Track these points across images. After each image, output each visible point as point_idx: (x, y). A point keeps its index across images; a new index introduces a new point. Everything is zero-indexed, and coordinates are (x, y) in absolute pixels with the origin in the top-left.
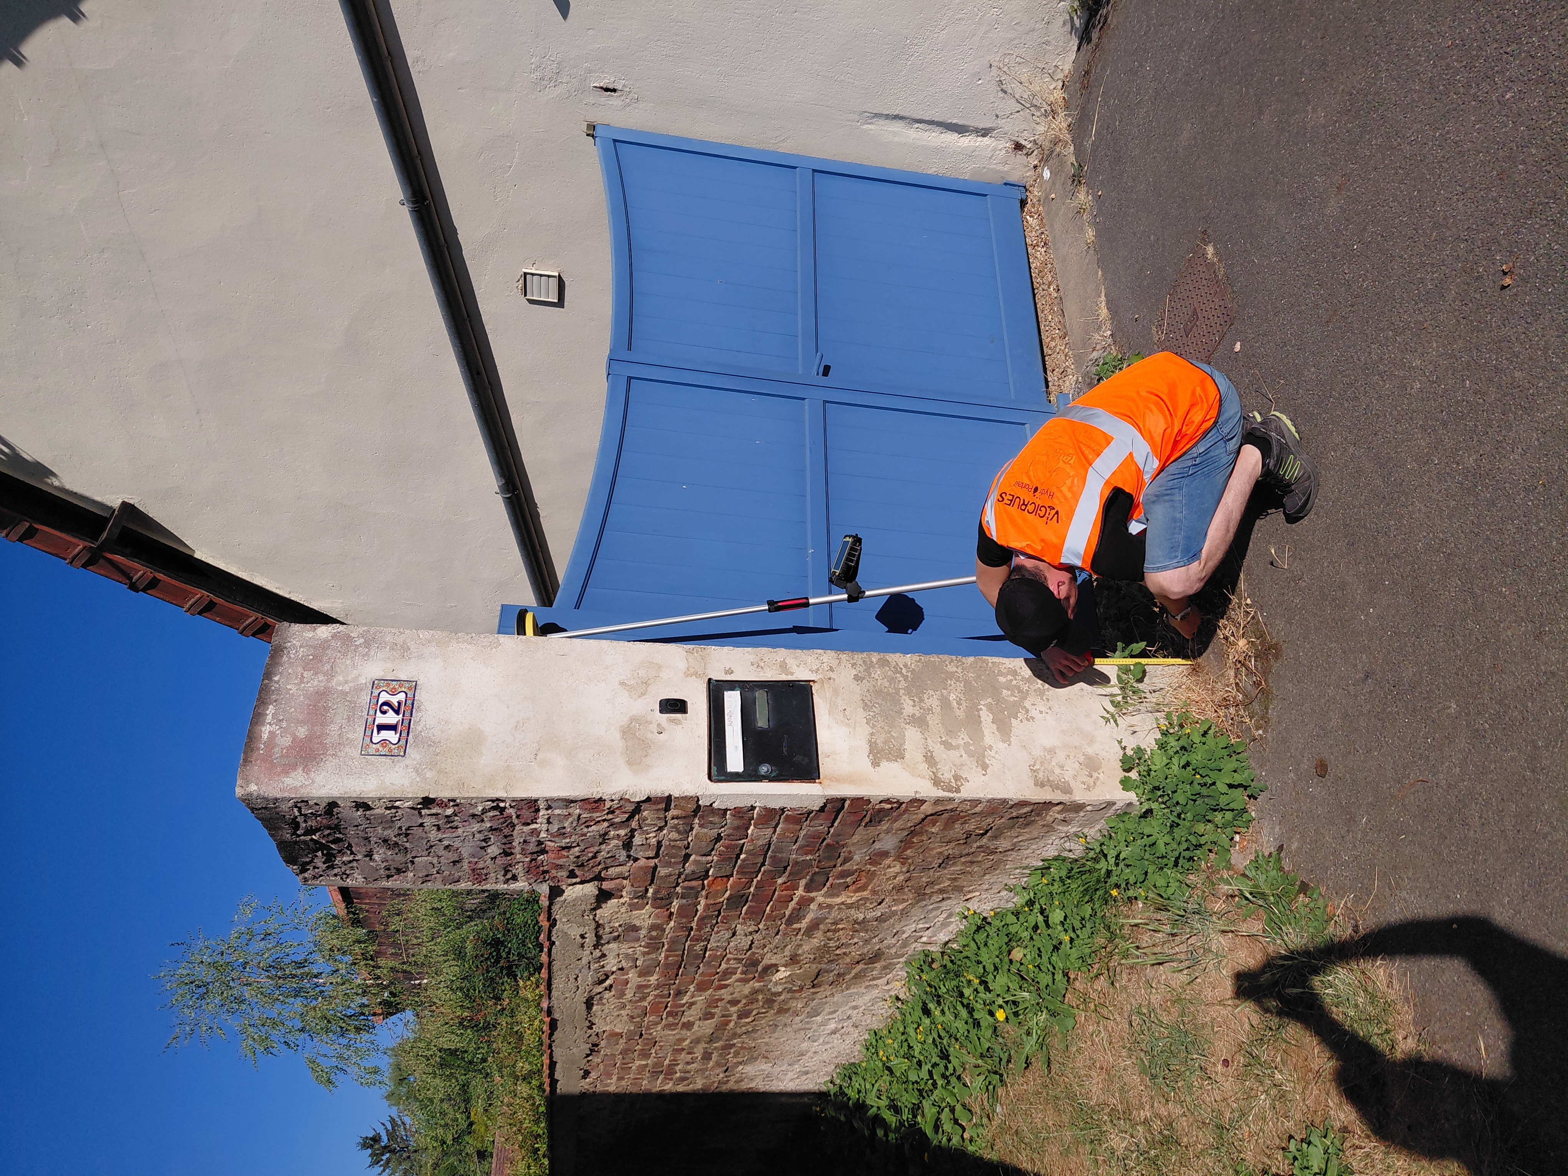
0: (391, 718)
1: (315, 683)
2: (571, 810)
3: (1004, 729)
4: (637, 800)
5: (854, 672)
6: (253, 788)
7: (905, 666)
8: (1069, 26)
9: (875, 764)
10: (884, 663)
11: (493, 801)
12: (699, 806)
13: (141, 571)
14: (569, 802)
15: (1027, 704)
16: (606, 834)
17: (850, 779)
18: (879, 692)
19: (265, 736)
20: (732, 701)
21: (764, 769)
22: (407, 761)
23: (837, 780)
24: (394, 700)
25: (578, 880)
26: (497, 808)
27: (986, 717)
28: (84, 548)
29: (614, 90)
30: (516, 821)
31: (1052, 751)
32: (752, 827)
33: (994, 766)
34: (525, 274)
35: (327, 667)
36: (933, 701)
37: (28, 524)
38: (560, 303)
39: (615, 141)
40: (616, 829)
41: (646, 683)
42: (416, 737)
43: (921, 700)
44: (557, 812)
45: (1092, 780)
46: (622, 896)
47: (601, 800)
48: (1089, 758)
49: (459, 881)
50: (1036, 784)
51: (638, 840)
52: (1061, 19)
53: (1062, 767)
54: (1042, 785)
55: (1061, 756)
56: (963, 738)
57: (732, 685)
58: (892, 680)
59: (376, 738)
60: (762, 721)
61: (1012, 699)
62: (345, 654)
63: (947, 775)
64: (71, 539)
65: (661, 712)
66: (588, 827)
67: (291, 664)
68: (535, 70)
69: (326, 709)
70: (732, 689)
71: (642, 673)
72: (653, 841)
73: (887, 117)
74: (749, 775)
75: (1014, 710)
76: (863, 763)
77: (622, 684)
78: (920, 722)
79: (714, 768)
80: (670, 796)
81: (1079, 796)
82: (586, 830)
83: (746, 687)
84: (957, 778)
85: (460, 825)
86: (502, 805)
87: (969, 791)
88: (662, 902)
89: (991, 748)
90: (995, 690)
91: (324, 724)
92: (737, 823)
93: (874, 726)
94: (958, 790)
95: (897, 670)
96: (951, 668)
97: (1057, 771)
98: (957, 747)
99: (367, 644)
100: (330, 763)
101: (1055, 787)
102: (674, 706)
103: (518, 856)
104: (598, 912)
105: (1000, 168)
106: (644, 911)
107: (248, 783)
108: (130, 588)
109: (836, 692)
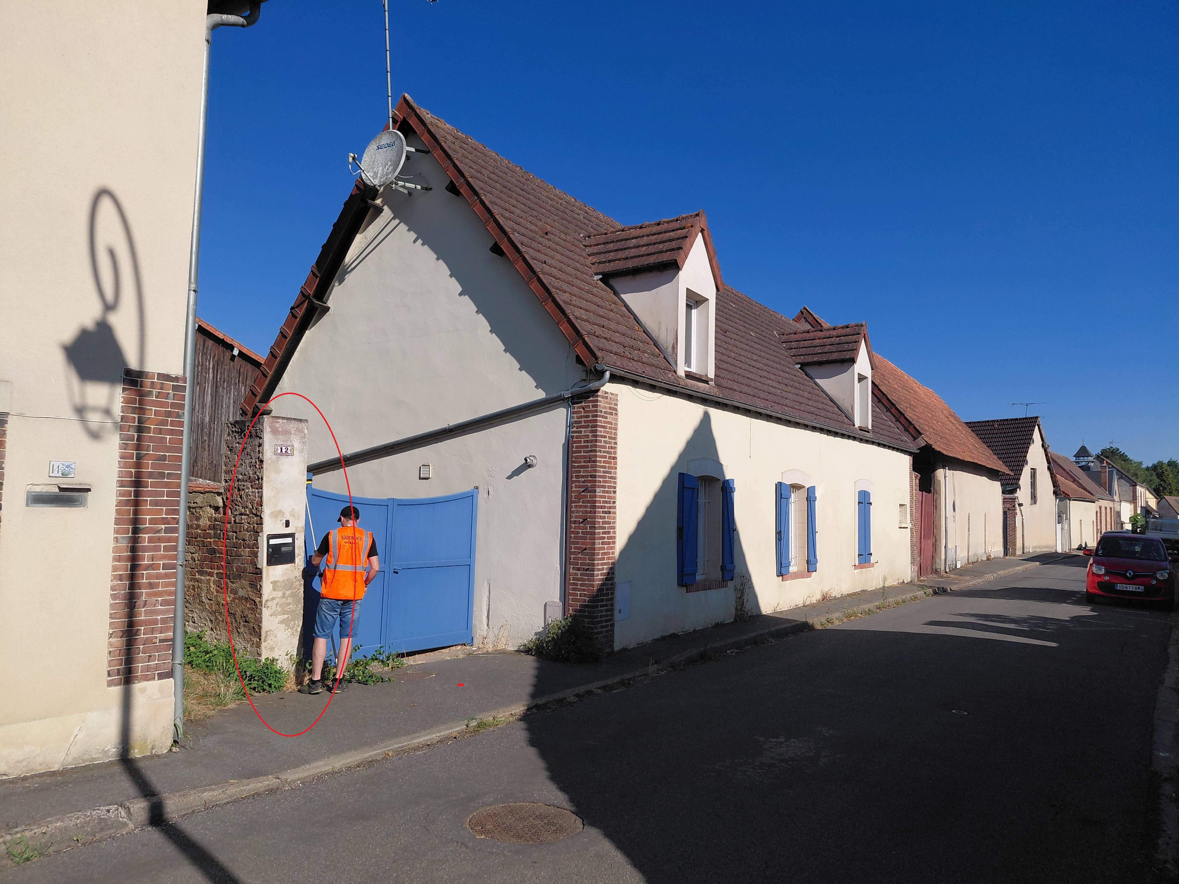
0: (284, 450)
1: (293, 432)
2: (257, 498)
3: (282, 622)
4: (262, 515)
5: (298, 576)
6: (266, 419)
7: (300, 592)
8: (520, 645)
9: (272, 583)
10: (300, 585)
11: (262, 478)
12: (259, 533)
13: (300, 313)
14: (261, 497)
15: (289, 629)
16: (247, 508)
17: (267, 575)
18: (292, 584)
19: (279, 421)
20: (289, 540)
21: (270, 550)
22: (273, 455)
23: (267, 571)
24: (288, 451)
25: (225, 500)
26: (259, 478)
27: (286, 616)
28: (310, 294)
29: (489, 495)
30: (253, 483)
31: (276, 637)
32: (249, 550)
33: (271, 618)
34: (429, 466)
35: (297, 433)
36: (290, 600)
37: (319, 276)
38: (420, 478)
39: (473, 496)
40: (249, 511)
41: (293, 516)
42: (279, 457)
43: (290, 597)
44: (257, 494)
45: (267, 649)
46: (215, 514)
47: (261, 506)
48: (274, 648)
49: (225, 466)
50: (266, 631)
51: (243, 517)
52: (521, 642)
53: (271, 640)
54: (266, 633)
55: (275, 639)
56: (279, 609)
57: (294, 540)
58: (296, 587)
59: (279, 447)
60: (283, 549)
61: (291, 625)
62: (300, 437)
63: (269, 604)
64: (313, 290)
65: (286, 521)
66: (250, 503)
67: (297, 424)
68: (492, 469)
69: (286, 434)
70: (292, 540)
71: (297, 514)
72: (243, 521)
73: (489, 589)
74: (269, 546)
75: (288, 626)
76: (272, 579)
77: (293, 509)
78: (284, 596)
79: (270, 536)
80: (263, 524)
81: (263, 645)
82: (249, 502)
83: (293, 544)
84: (268, 607)
85: (252, 469)
86: (260, 480)
87: (264, 610)
88: (213, 527)
89: (276, 618)
90: (293, 620)
91: (282, 434)
92: (251, 545)
93: (282, 582)
94: (265, 607)
95: (299, 589)
96: (299, 606)
97: (270, 638)
98: (276, 607)
99: (303, 442)
100: (272, 437)
101: (266, 637)
102: (287, 524)
103: (237, 484)
104: (209, 507)
105: (478, 634)
106: (207, 522)
107: (267, 418)
108: (292, 307)
109: (292, 571)
